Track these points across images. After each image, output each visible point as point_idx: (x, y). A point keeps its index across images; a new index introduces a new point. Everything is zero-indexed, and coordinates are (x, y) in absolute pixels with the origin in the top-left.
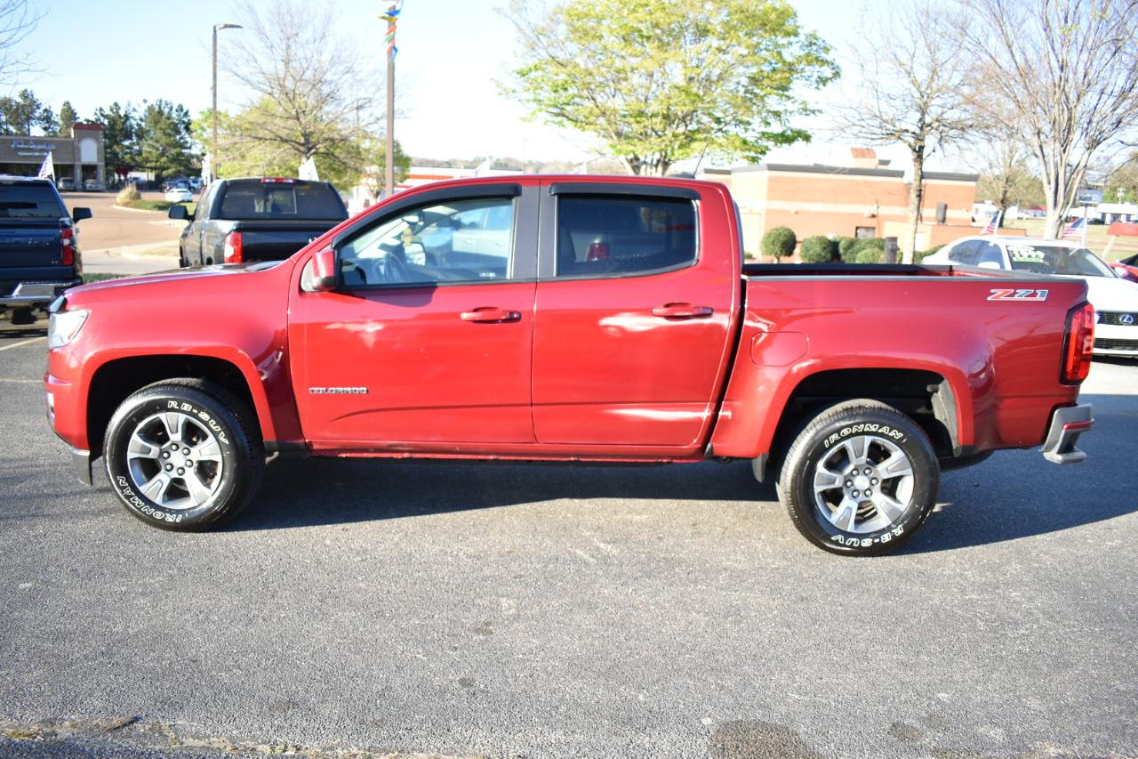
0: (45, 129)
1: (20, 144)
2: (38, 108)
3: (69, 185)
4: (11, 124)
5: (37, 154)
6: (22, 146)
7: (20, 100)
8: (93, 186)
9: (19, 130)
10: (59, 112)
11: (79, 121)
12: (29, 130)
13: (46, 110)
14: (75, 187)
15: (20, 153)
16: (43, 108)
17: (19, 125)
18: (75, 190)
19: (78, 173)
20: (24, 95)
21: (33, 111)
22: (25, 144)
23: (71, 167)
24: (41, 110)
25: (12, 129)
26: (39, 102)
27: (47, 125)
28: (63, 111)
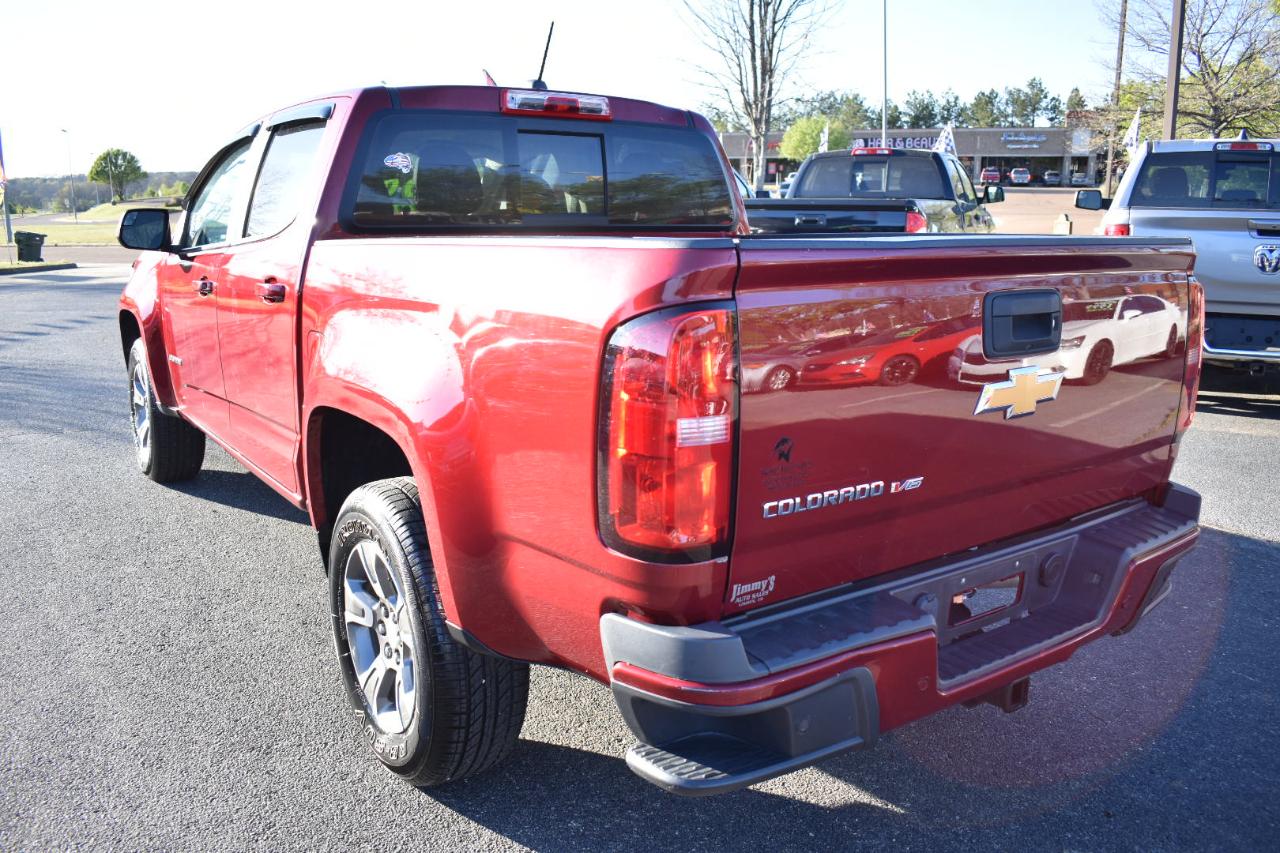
0: (1051, 119)
1: (1010, 136)
2: (1046, 97)
3: (1053, 179)
4: (1017, 116)
5: (1026, 146)
6: (1012, 138)
7: (1027, 90)
8: (1080, 180)
9: (1023, 122)
10: (1066, 102)
11: (1086, 108)
12: (1033, 121)
13: (1054, 99)
14: (1060, 182)
15: (1009, 146)
16: (1050, 97)
17: (1024, 116)
18: (1059, 185)
19: (1068, 166)
20: (1032, 85)
21: (1038, 102)
22: (1016, 135)
23: (1062, 159)
24: (1048, 100)
25: (1017, 121)
26: (1046, 91)
27: (1054, 115)
28: (1071, 99)
